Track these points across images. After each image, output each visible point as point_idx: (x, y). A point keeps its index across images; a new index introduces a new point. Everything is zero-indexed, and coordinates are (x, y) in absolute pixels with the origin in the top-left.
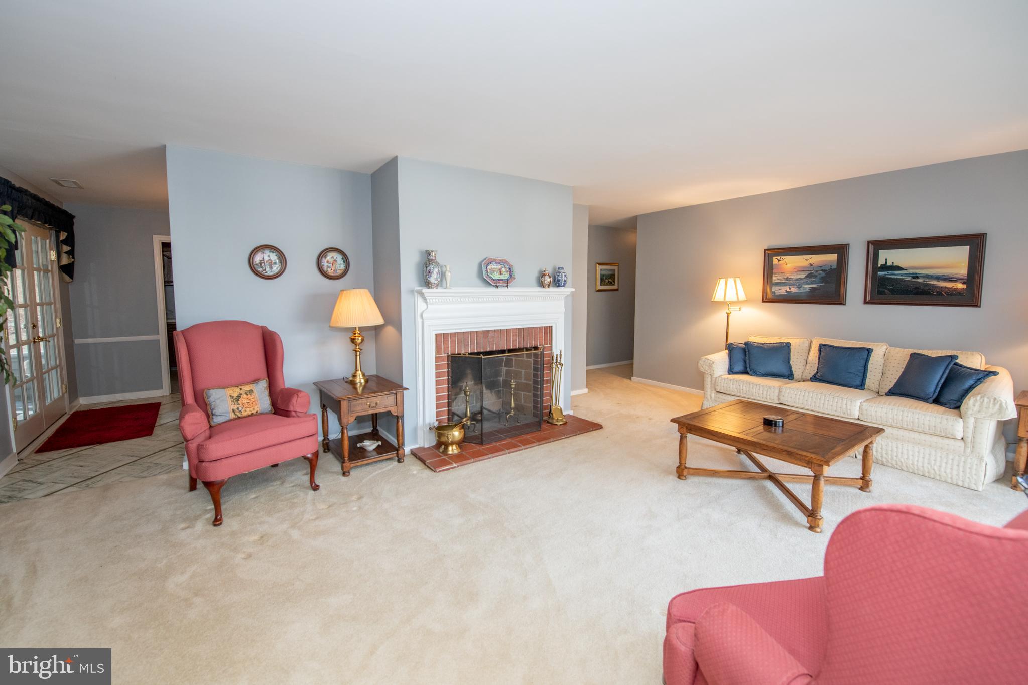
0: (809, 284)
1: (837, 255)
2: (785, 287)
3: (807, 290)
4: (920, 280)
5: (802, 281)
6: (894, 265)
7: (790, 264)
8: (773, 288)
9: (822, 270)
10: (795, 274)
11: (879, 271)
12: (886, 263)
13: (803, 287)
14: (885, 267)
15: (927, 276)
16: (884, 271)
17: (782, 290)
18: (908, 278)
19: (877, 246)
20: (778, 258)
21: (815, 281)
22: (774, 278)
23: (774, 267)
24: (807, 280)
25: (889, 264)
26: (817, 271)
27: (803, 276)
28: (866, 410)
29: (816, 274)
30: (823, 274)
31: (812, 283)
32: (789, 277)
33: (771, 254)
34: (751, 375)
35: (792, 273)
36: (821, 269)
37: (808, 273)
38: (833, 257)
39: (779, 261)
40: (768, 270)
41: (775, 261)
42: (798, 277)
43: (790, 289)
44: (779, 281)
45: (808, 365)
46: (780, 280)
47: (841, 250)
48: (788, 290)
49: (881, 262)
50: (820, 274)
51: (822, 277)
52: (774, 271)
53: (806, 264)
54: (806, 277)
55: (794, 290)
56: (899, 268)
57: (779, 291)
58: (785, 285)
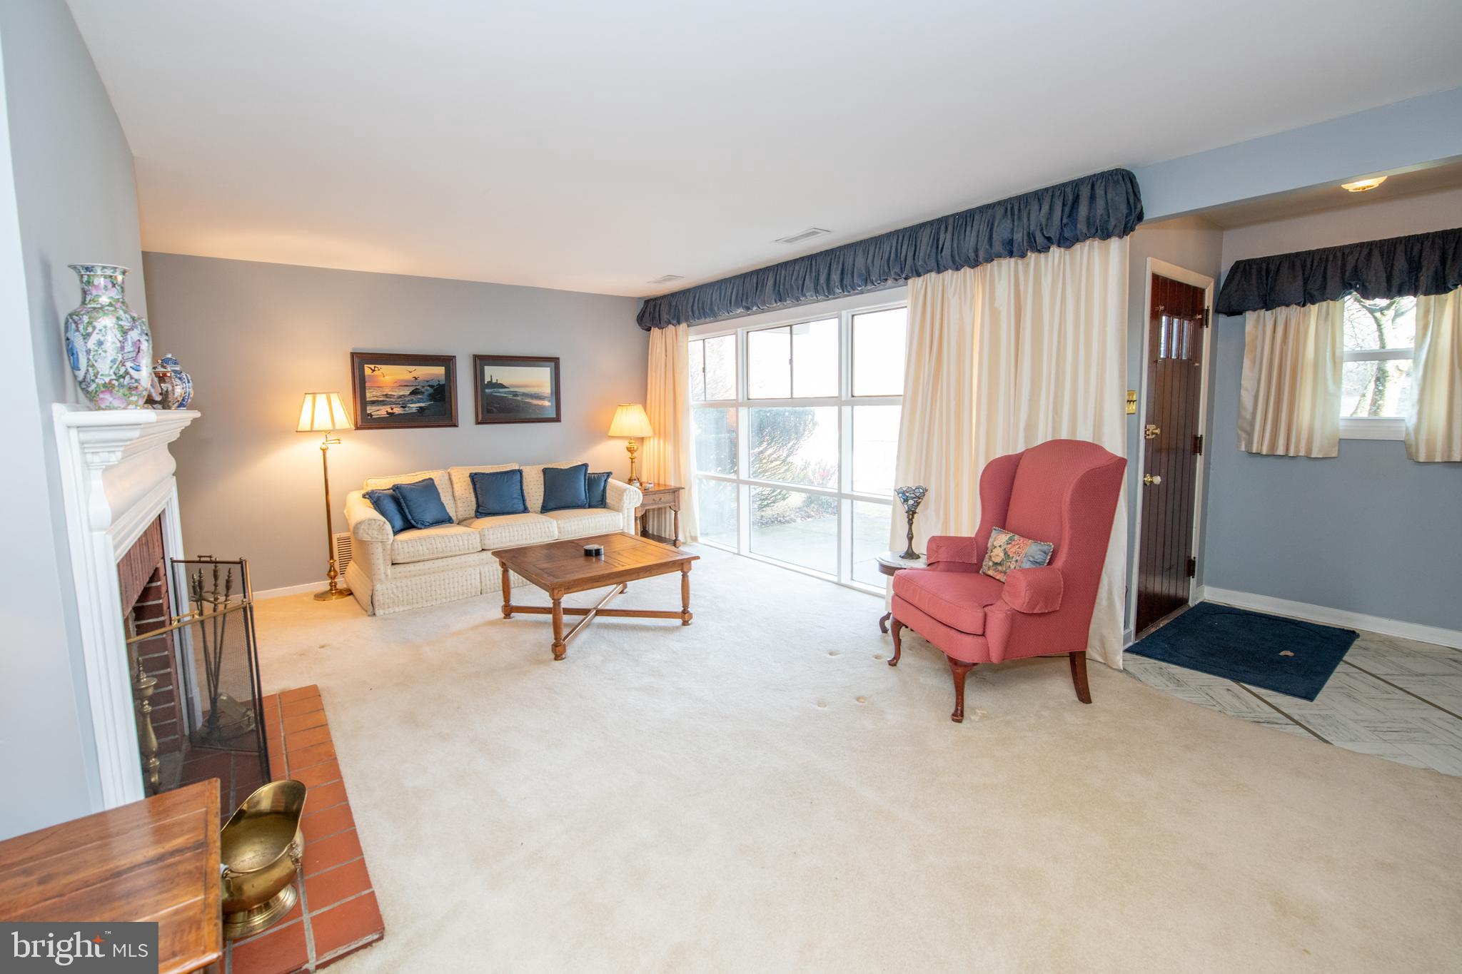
0: (415, 403)
1: (443, 368)
2: (386, 407)
3: (414, 410)
4: (519, 398)
5: (407, 399)
6: (499, 382)
7: (389, 377)
8: (368, 408)
9: (429, 386)
10: (397, 390)
11: (487, 388)
12: (491, 379)
13: (409, 407)
14: (492, 385)
15: (525, 395)
16: (491, 388)
17: (381, 411)
18: (510, 396)
19: (481, 361)
20: (372, 366)
21: (421, 398)
22: (368, 395)
23: (366, 380)
24: (413, 397)
25: (494, 381)
26: (423, 387)
27: (408, 393)
28: (564, 528)
29: (423, 390)
30: (431, 391)
31: (419, 402)
32: (389, 393)
33: (361, 360)
34: (421, 529)
35: (392, 388)
36: (427, 384)
37: (413, 388)
38: (440, 371)
39: (374, 371)
40: (360, 384)
41: (368, 371)
42: (401, 393)
43: (392, 409)
44: (375, 399)
45: (458, 502)
46: (377, 397)
47: (447, 361)
48: (390, 411)
49: (487, 379)
50: (427, 390)
51: (430, 395)
52: (367, 384)
53: (409, 377)
54: (412, 393)
55: (397, 410)
56: (502, 386)
57: (378, 413)
58: (385, 405)
